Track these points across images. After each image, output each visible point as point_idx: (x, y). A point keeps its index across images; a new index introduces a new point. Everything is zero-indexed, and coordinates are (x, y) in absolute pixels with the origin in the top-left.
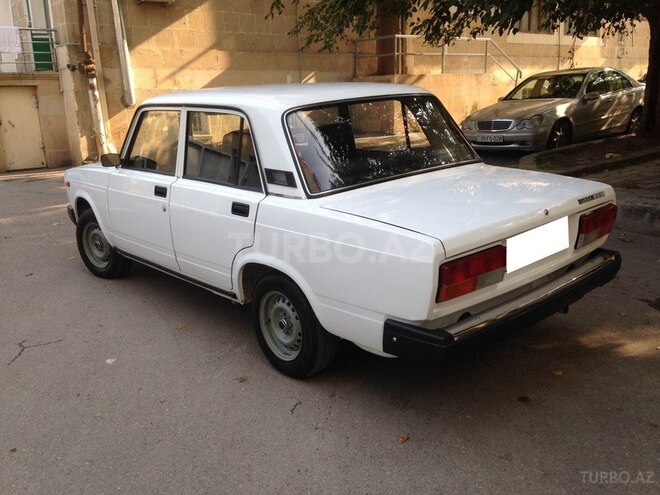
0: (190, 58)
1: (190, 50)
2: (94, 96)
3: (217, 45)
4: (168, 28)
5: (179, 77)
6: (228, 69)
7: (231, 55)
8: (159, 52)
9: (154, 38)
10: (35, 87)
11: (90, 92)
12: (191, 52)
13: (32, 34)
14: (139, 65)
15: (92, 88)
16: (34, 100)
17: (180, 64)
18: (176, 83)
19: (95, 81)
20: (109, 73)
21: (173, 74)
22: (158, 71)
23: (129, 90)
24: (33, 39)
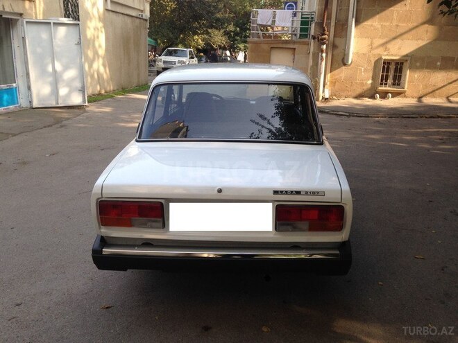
0: (402, 31)
1: (405, 25)
2: (322, 57)
3: (430, 21)
4: (392, 8)
5: (389, 46)
6: (435, 40)
7: (441, 28)
8: (379, 27)
9: (377, 16)
10: (295, 49)
11: (320, 54)
12: (405, 26)
13: (302, 15)
14: (361, 36)
15: (322, 51)
16: (292, 57)
17: (394, 35)
18: (386, 49)
19: (325, 47)
20: (338, 41)
21: (387, 43)
22: (374, 41)
23: (348, 54)
24: (302, 18)
